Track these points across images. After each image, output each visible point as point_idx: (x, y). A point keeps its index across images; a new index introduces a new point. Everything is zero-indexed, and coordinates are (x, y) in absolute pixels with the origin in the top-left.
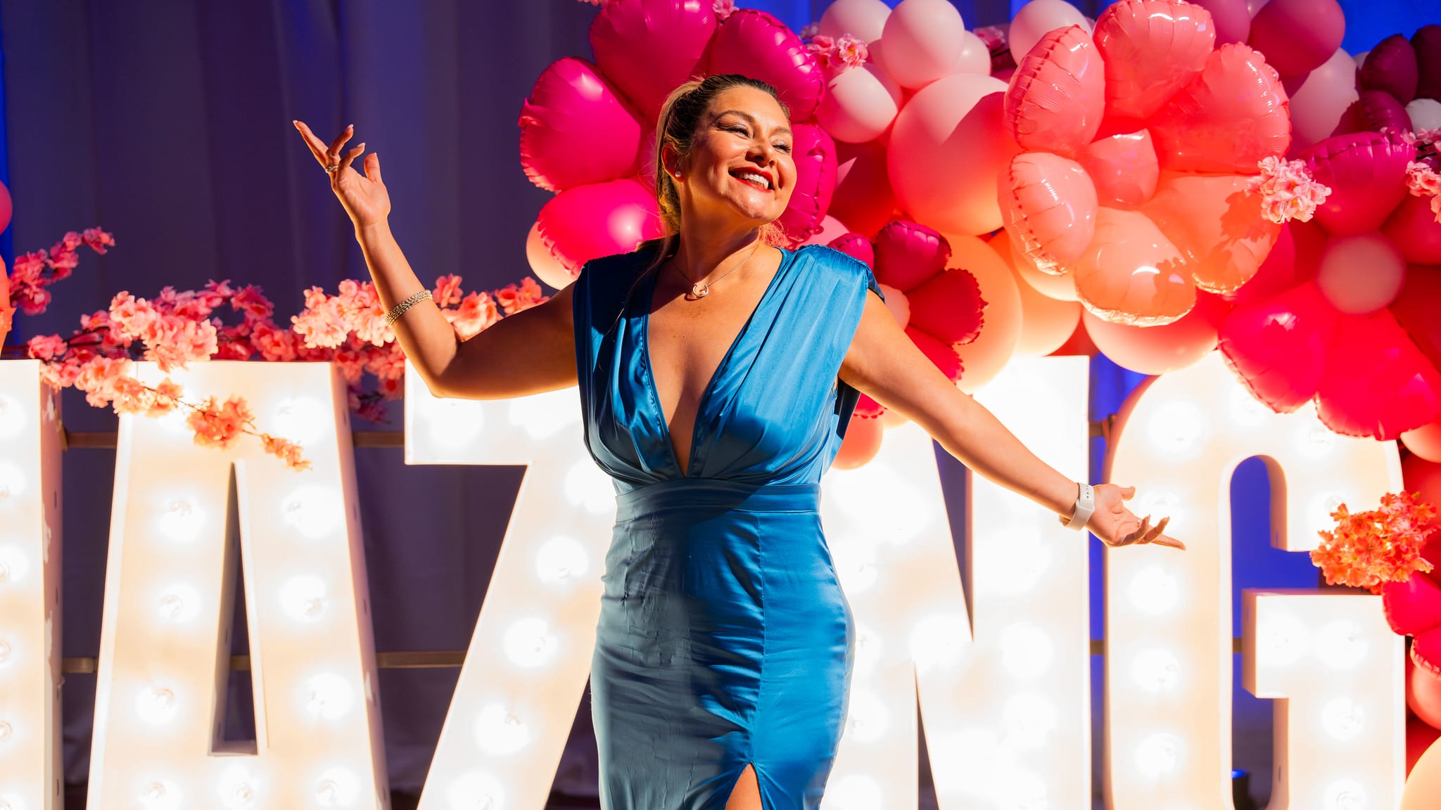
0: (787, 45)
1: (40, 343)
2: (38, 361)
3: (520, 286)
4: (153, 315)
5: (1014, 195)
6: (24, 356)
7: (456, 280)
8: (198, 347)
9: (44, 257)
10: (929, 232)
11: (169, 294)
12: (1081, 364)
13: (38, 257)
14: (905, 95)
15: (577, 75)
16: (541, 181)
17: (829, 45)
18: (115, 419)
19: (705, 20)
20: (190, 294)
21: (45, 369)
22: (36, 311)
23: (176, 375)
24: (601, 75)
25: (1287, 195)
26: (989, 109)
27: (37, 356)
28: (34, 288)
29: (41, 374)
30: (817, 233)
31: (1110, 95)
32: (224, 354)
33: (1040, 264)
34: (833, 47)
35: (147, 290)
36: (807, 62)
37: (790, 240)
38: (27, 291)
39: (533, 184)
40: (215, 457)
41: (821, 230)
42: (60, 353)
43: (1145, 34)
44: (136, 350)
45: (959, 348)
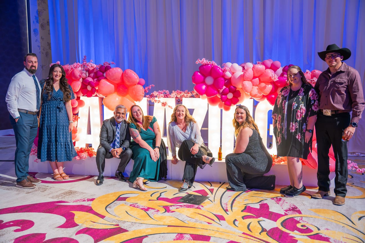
4: (158, 93)
7: (187, 90)
8: (162, 97)
11: (159, 91)
12: (252, 100)
13: (147, 87)
14: (233, 73)
17: (226, 68)
18: (154, 103)
20: (161, 91)
23: (160, 99)
26: (241, 76)
27: (147, 97)
28: (147, 90)
29: (147, 99)
31: (254, 75)
32: (165, 97)
35: (157, 91)
40: (164, 108)
42: (149, 97)
43: (258, 68)
44: (156, 97)
45: (239, 98)
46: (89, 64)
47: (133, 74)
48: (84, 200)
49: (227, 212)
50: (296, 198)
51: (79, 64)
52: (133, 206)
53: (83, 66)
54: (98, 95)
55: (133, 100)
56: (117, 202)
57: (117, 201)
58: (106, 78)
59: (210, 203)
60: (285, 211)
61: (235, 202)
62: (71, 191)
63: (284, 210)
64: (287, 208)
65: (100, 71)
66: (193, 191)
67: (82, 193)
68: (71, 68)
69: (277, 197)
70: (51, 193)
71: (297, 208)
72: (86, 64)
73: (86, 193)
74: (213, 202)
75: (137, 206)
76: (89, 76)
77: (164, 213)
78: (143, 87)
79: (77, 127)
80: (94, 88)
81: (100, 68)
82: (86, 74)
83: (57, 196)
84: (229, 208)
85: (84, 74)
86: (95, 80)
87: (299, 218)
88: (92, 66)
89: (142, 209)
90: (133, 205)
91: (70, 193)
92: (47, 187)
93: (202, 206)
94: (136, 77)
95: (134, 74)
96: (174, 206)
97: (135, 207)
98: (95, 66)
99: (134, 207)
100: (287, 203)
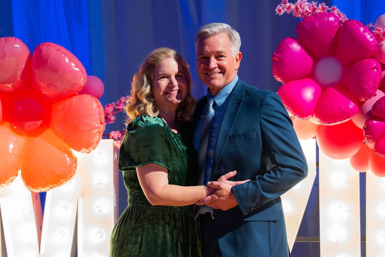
0: (364, 31)
1: (114, 134)
2: (113, 140)
6: (108, 138)
9: (114, 105)
13: (112, 105)
15: (291, 43)
16: (279, 79)
17: (380, 30)
19: (336, 24)
21: (115, 142)
22: (111, 122)
24: (300, 43)
27: (113, 138)
28: (111, 115)
29: (114, 144)
30: (374, 96)
34: (382, 31)
36: (371, 37)
37: (365, 99)
38: (109, 116)
39: (277, 80)
41: (376, 95)
42: (119, 137)
47: (67, 60)
55: (65, 145)
78: (99, 103)
94: (78, 69)
95: (70, 60)
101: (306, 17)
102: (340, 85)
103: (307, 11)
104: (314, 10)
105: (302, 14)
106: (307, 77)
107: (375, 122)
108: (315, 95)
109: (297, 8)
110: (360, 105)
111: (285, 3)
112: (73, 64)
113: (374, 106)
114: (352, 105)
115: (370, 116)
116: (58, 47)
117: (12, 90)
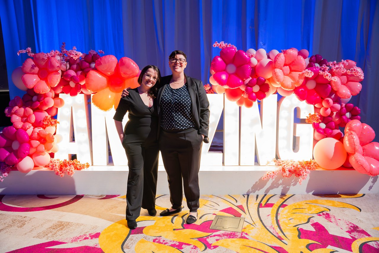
0: (245, 54)
3: (207, 85)
5: (275, 73)
10: (264, 78)
12: (276, 95)
14: (258, 61)
15: (218, 58)
19: (235, 51)
24: (221, 58)
25: (311, 74)
26: (270, 63)
30: (248, 79)
31: (285, 62)
33: (277, 82)
36: (247, 57)
37: (245, 79)
43: (290, 54)
45: (266, 93)
46: (72, 52)
47: (132, 64)
48: (85, 237)
49: (282, 240)
50: (344, 212)
51: (58, 52)
52: (157, 242)
53: (62, 55)
54: (84, 91)
56: (133, 237)
57: (132, 235)
58: (95, 69)
59: (252, 228)
60: (348, 233)
61: (280, 223)
62: (61, 222)
63: (346, 232)
64: (347, 228)
65: (86, 61)
66: (220, 211)
67: (78, 224)
68: (47, 57)
69: (322, 212)
70: (33, 228)
71: (357, 227)
72: (67, 52)
73: (83, 224)
74: (254, 225)
75: (163, 241)
76: (70, 69)
77: (204, 251)
79: (55, 134)
80: (78, 83)
81: (85, 57)
82: (66, 65)
83: (45, 234)
84: (281, 234)
85: (64, 65)
86: (80, 72)
87: (373, 242)
88: (76, 54)
89: (173, 246)
90: (156, 239)
91: (60, 226)
92: (25, 217)
93: (247, 234)
94: (136, 67)
96: (211, 237)
97: (162, 243)
98: (81, 54)
99: (160, 243)
100: (340, 220)
101: (223, 48)
102: (236, 73)
103: (224, 46)
104: (227, 46)
105: (222, 47)
106: (223, 71)
107: (249, 88)
108: (227, 77)
109: (221, 45)
110: (243, 81)
111: (216, 43)
112: (134, 65)
113: (249, 82)
114: (241, 81)
115: (247, 85)
116: (129, 58)
117: (110, 75)
